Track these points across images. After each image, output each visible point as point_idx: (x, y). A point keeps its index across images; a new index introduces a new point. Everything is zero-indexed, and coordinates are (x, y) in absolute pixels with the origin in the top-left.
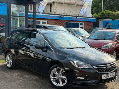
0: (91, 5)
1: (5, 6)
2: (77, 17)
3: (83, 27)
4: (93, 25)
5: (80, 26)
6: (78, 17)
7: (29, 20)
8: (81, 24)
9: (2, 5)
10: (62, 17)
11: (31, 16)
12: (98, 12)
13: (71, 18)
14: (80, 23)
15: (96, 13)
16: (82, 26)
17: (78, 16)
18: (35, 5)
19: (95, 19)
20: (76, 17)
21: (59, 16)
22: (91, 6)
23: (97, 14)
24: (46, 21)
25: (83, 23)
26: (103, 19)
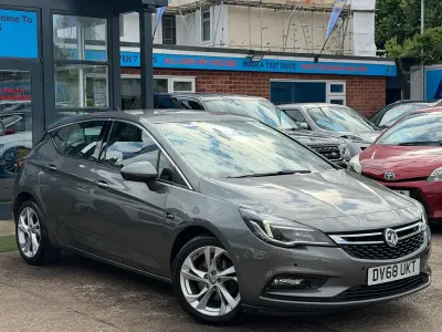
0: (373, 8)
1: (30, 21)
2: (316, 61)
3: (344, 98)
4: (384, 89)
5: (330, 95)
6: (320, 60)
7: (123, 76)
8: (335, 89)
9: (16, 20)
10: (256, 59)
11: (129, 59)
12: (402, 37)
13: (293, 64)
14: (329, 83)
15: (394, 40)
16: (341, 96)
17: (320, 56)
18: (146, 15)
19: (393, 63)
20: (312, 59)
21: (244, 56)
22: (371, 11)
23: (400, 42)
24: (192, 79)
25: (343, 83)
26: (427, 63)
